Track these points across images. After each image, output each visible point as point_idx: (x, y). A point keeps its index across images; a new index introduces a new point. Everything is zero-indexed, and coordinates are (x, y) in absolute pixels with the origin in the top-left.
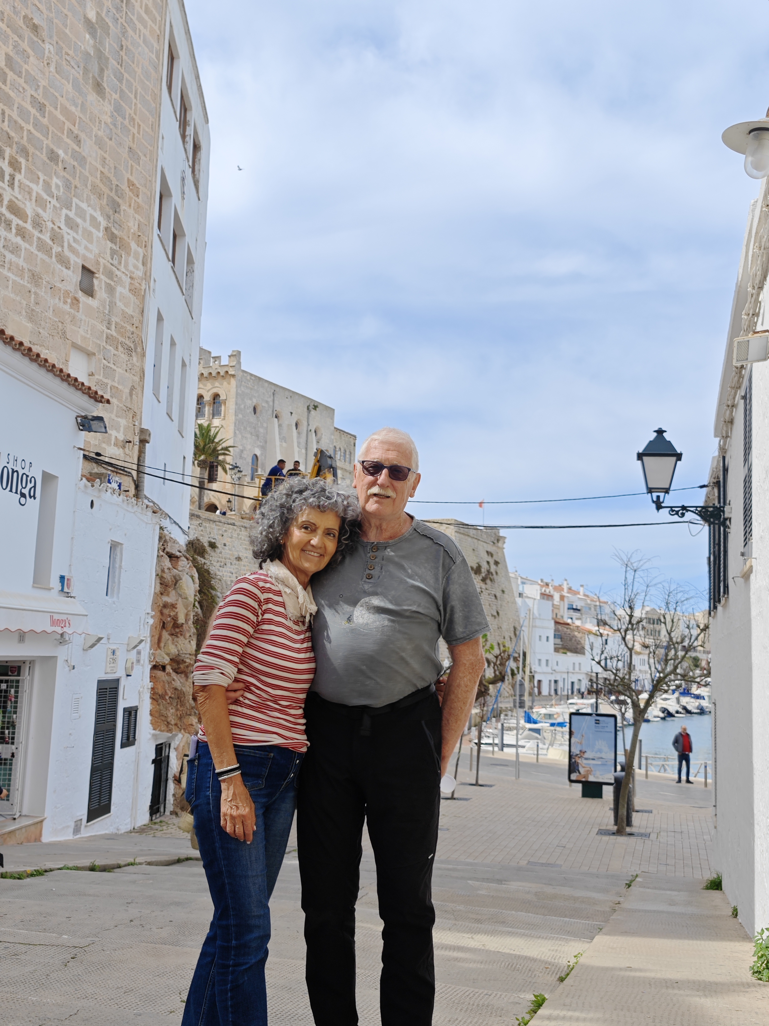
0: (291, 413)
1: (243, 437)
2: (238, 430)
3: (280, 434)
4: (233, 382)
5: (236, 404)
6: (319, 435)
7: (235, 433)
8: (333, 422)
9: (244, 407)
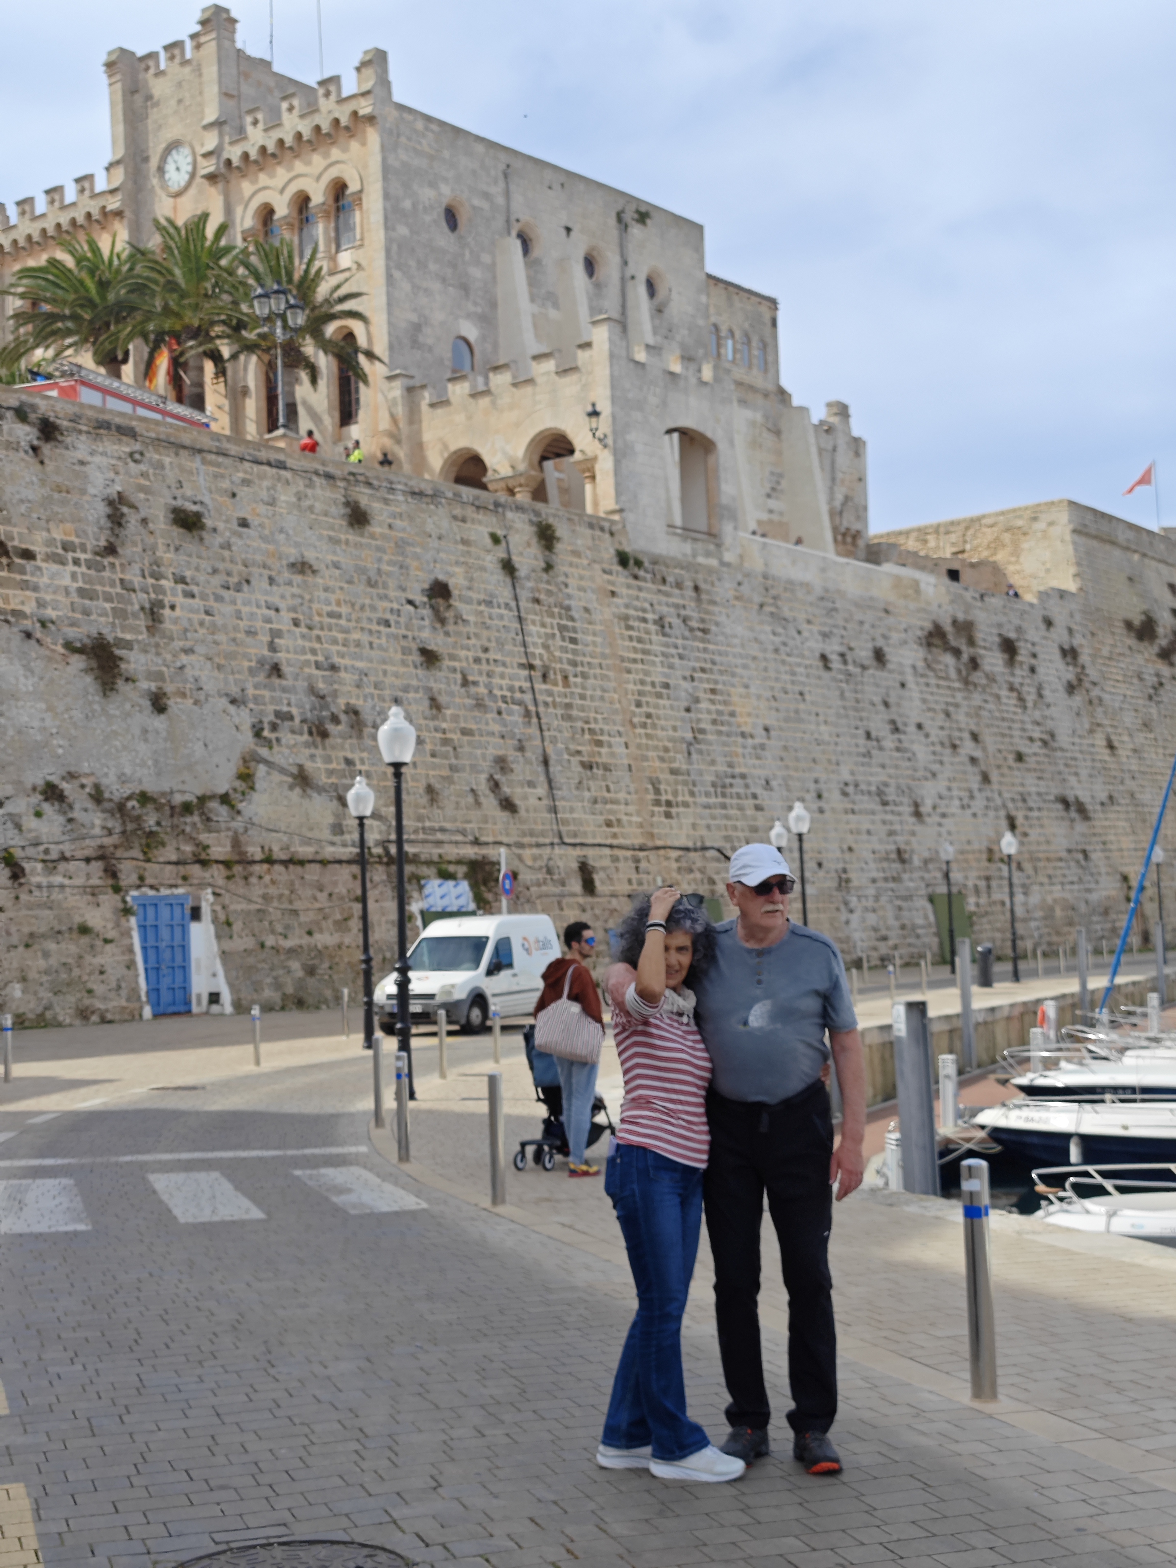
0: (568, 230)
1: (416, 288)
2: (399, 267)
3: (532, 282)
4: (373, 136)
5: (386, 196)
6: (661, 293)
7: (389, 277)
8: (701, 260)
9: (414, 206)
